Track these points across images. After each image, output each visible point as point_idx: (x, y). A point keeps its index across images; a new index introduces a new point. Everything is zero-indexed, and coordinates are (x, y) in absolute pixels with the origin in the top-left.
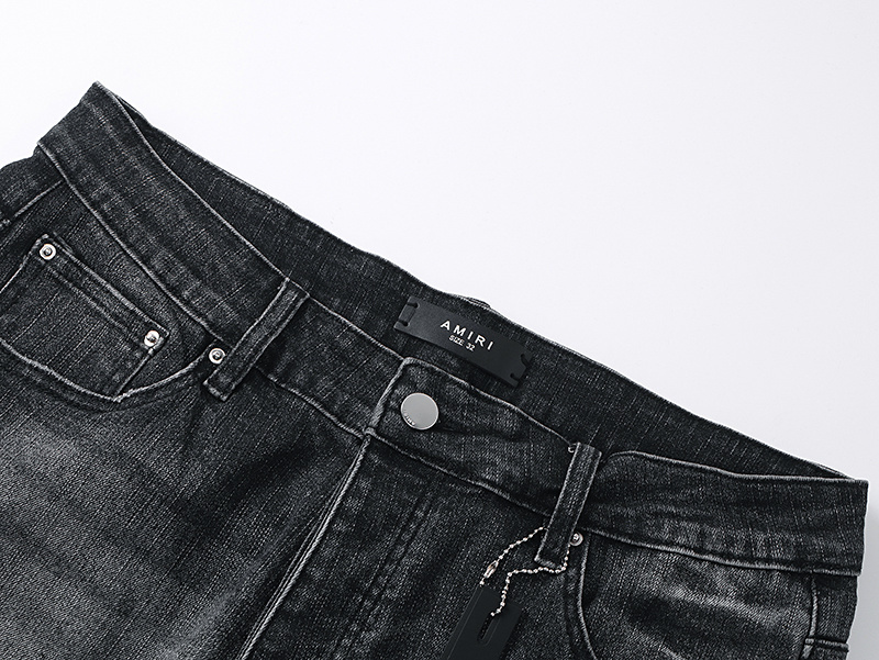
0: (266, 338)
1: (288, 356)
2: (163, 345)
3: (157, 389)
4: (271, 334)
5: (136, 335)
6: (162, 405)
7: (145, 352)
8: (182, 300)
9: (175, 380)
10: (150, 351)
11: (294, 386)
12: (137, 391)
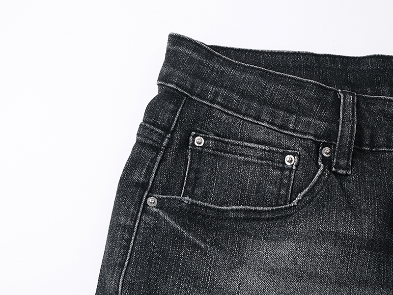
0: (352, 128)
1: (367, 132)
2: (299, 160)
3: (314, 186)
4: (353, 124)
5: (279, 162)
6: (324, 194)
7: (291, 170)
8: (291, 130)
9: (320, 176)
10: (294, 167)
11: (381, 146)
12: (303, 193)
